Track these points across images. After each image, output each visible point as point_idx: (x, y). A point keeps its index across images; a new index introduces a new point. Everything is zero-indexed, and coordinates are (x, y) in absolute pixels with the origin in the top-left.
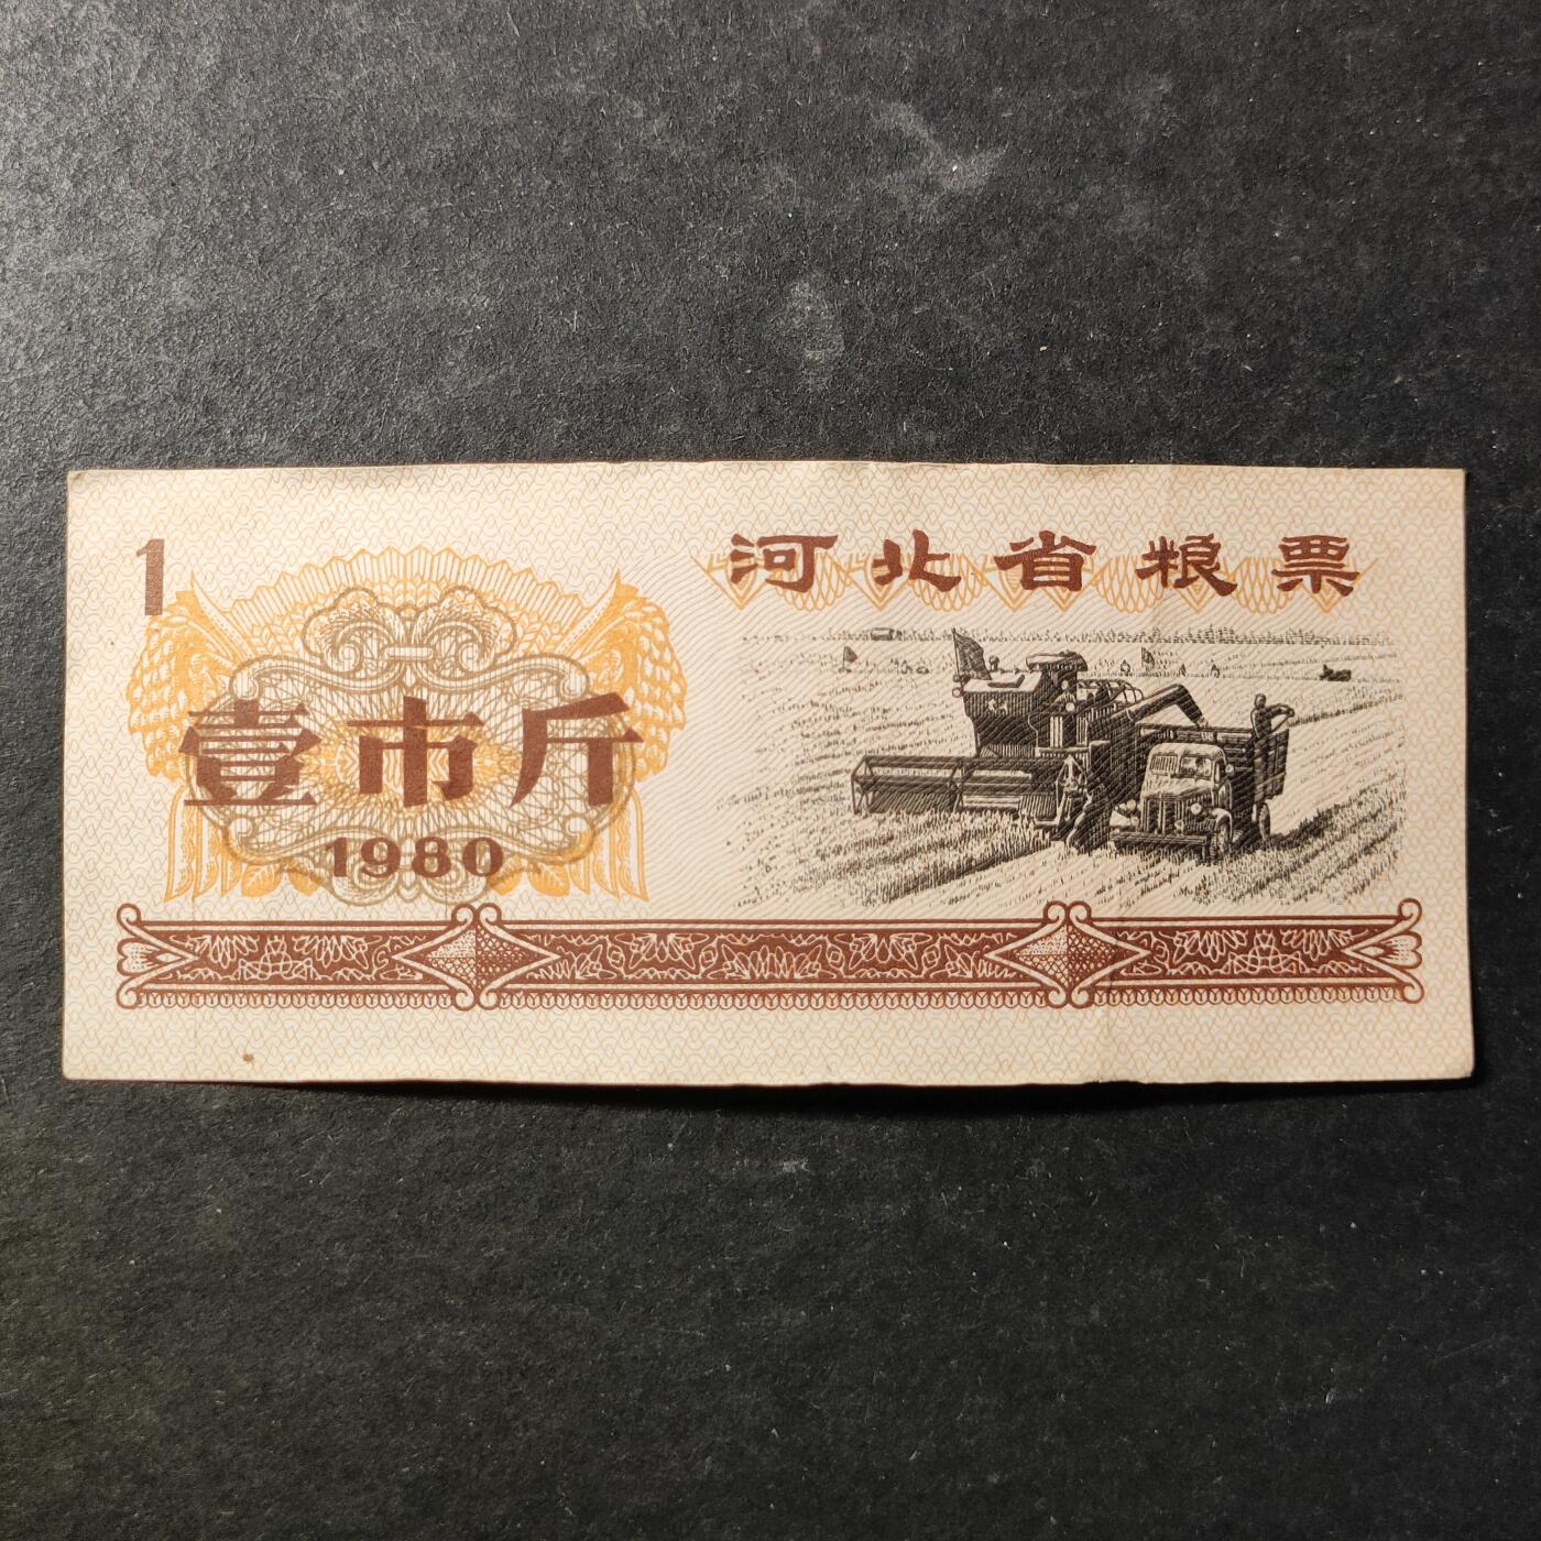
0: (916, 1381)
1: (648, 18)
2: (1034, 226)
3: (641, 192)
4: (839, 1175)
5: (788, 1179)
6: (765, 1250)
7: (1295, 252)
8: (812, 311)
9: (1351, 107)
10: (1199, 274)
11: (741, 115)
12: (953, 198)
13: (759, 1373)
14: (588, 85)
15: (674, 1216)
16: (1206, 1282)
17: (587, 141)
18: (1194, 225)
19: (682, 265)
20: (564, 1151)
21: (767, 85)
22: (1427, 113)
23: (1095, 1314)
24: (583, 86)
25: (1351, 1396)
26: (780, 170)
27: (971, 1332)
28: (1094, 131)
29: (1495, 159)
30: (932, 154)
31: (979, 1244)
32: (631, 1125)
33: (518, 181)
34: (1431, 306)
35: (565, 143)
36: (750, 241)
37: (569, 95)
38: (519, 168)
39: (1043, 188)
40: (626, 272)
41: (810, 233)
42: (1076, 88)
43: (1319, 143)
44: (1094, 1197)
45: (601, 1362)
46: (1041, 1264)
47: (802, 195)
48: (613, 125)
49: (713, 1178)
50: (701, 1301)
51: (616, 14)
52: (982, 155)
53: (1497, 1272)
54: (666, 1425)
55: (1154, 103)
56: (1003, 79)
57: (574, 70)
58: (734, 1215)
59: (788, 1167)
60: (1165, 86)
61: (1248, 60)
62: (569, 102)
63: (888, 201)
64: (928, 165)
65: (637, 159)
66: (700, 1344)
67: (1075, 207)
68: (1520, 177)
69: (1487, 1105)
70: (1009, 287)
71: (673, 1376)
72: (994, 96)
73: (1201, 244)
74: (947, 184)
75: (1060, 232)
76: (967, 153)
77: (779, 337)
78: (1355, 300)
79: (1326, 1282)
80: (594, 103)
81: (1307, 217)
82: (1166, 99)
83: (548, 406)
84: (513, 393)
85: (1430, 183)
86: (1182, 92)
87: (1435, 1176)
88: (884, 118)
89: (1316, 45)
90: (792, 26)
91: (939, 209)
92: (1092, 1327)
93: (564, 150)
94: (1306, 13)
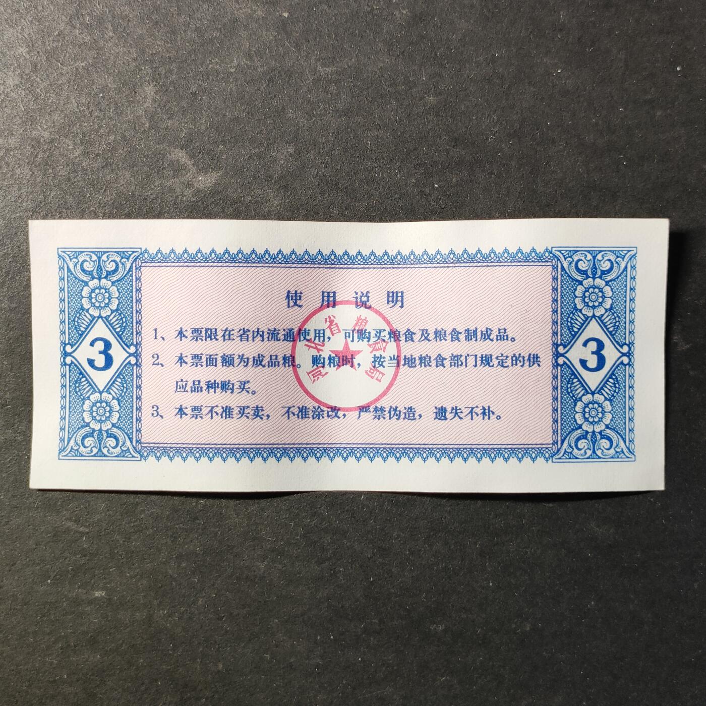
0: (143, 688)
1: (78, 107)
2: (232, 205)
3: (69, 180)
4: (118, 599)
5: (96, 598)
6: (85, 629)
9: (367, 163)
11: (114, 149)
12: (198, 191)
13: (78, 680)
14: (51, 133)
15: (49, 611)
16: (268, 656)
17: (48, 157)
18: (299, 209)
20: (5, 580)
21: (124, 138)
22: (400, 168)
23: (220, 666)
24: (49, 134)
26: (128, 175)
27: (168, 671)
28: (260, 166)
29: (427, 190)
30: (191, 172)
31: (174, 633)
32: (34, 571)
33: (18, 171)
35: (39, 157)
36: (113, 204)
37: (43, 137)
38: (19, 167)
39: (236, 190)
41: (138, 202)
42: (254, 148)
43: (354, 178)
44: (224, 617)
45: (13, 670)
46: (199, 643)
47: (136, 185)
48: (60, 151)
49: (66, 596)
50: (56, 648)
51: (64, 104)
52: (212, 174)
53: (391, 662)
54: (37, 699)
55: (286, 157)
56: (224, 142)
57: (45, 127)
58: (73, 613)
59: (97, 594)
60: (291, 150)
61: (327, 141)
62: (42, 140)
63: (171, 190)
64: (189, 176)
65: (68, 165)
66: (55, 666)
67: (249, 198)
68: (437, 198)
69: (392, 591)
71: (42, 678)
72: (219, 149)
74: (197, 185)
76: (206, 172)
79: (318, 661)
80: (52, 141)
82: (291, 155)
83: (23, 267)
84: (9, 260)
85: (400, 198)
86: (298, 152)
87: (368, 619)
88: (173, 155)
89: (356, 136)
90: (137, 114)
91: (192, 195)
92: (219, 671)
93: (39, 160)
94: (353, 123)
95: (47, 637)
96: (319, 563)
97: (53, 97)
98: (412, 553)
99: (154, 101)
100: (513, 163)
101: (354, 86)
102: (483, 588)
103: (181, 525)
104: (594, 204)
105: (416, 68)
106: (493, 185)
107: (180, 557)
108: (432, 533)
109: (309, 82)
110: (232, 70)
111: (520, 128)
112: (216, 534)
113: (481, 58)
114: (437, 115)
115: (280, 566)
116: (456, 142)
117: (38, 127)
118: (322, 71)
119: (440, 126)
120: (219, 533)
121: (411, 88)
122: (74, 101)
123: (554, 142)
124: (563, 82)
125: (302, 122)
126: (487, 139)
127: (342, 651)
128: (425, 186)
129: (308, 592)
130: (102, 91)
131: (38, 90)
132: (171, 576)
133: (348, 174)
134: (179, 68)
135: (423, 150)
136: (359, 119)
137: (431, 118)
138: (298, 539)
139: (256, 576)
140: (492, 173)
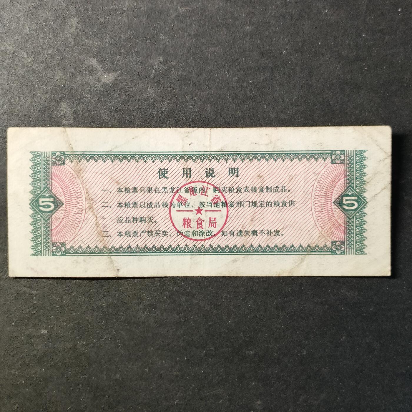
1: (30, 31)
2: (125, 93)
3: (24, 76)
4: (55, 335)
5: (42, 334)
6: (35, 353)
7: (191, 105)
8: (66, 111)
9: (208, 68)
10: (166, 109)
11: (52, 58)
12: (104, 84)
13: (31, 384)
15: (13, 342)
16: (147, 370)
17: (12, 62)
18: (166, 96)
19: (33, 96)
21: (58, 50)
22: (228, 71)
23: (118, 376)
24: (12, 48)
25: (182, 402)
26: (61, 74)
27: (86, 378)
28: (142, 69)
29: (245, 84)
30: (100, 72)
31: (90, 356)
32: (3, 318)
34: (225, 121)
35: (6, 62)
36: (51, 92)
37: (8, 50)
39: (128, 83)
40: (19, 97)
41: (67, 90)
42: (138, 58)
43: (200, 77)
44: (120, 346)
47: (66, 80)
48: (19, 58)
49: (23, 333)
50: (18, 365)
51: (22, 30)
52: (113, 73)
53: (222, 373)
55: (158, 63)
56: (120, 54)
57: (10, 43)
58: (28, 343)
59: (43, 332)
60: (161, 59)
61: (183, 54)
63: (88, 83)
64: (99, 75)
65: (24, 68)
66: (17, 376)
67: (136, 89)
68: (251, 90)
69: (223, 330)
70: (117, 108)
72: (117, 58)
73: (167, 101)
74: (103, 80)
75: (131, 95)
76: (109, 72)
77: (57, 117)
78: (206, 118)
79: (178, 373)
80: (14, 53)
81: (195, 96)
82: (161, 62)
85: (228, 89)
86: (166, 61)
87: (208, 347)
88: (88, 61)
89: (201, 51)
90: (67, 36)
91: (101, 87)
92: (117, 379)
93: (5, 64)
94: (200, 43)
95: (12, 358)
96: (178, 313)
97: (14, 25)
98: (235, 307)
99: (77, 27)
100: (298, 68)
101: (201, 20)
102: (278, 329)
103: (94, 290)
104: (347, 93)
105: (238, 8)
106: (285, 82)
107: (93, 309)
108: (247, 295)
109: (173, 16)
110: (125, 9)
111: (302, 47)
112: (115, 295)
113: (278, 3)
114: (252, 38)
115: (154, 315)
116: (263, 55)
117: (5, 44)
118: (180, 10)
119: (253, 45)
120: (117, 294)
121: (235, 21)
122: (27, 28)
123: (322, 55)
124: (329, 18)
125: (168, 41)
126: (282, 53)
127: (192, 367)
128: (244, 82)
129: (171, 331)
130: (45, 21)
131: (5, 21)
132: (88, 321)
133: (196, 74)
134: (92, 7)
135: (243, 60)
136: (203, 40)
137: (247, 39)
138: (165, 299)
139: (140, 321)
140: (284, 74)
